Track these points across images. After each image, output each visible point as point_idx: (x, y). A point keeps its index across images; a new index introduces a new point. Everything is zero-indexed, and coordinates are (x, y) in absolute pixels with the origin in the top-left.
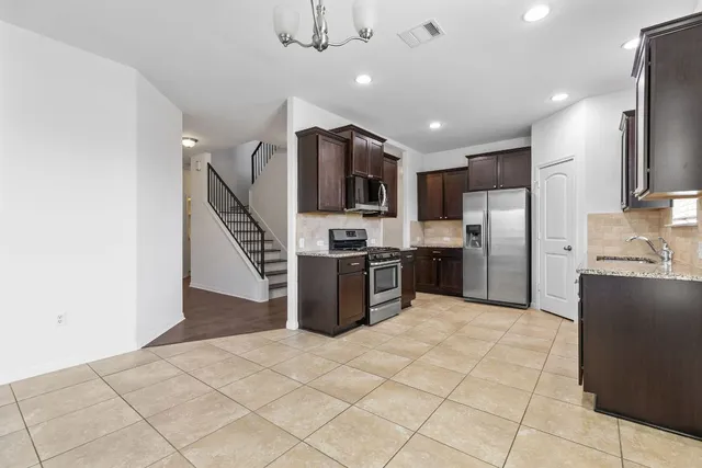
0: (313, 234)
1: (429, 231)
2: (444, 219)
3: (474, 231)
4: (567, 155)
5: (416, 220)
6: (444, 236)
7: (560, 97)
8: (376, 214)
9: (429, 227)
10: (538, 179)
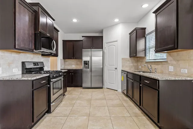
0: (9, 65)
1: (67, 63)
2: (73, 59)
3: (86, 63)
4: (115, 40)
5: (62, 59)
6: (73, 65)
7: (117, 20)
8: (50, 55)
9: (67, 62)
10: (106, 46)
